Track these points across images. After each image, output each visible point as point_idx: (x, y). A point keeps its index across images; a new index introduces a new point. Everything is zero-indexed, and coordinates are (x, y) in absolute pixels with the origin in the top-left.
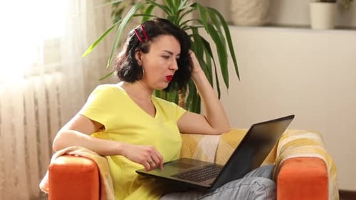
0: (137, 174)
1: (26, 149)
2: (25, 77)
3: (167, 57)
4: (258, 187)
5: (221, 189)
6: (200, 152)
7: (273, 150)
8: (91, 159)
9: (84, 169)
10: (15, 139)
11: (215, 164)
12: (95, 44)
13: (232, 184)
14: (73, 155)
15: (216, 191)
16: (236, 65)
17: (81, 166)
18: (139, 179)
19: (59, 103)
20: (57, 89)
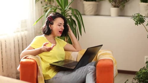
0: (50, 65)
1: (15, 57)
2: (14, 33)
3: (59, 25)
4: (90, 69)
5: (78, 70)
6: (71, 57)
7: (96, 56)
8: (34, 60)
9: (31, 63)
10: (11, 53)
11: (76, 61)
12: (37, 21)
13: (81, 68)
14: (28, 58)
15: (76, 70)
16: (84, 28)
17: (31, 62)
18: (51, 66)
19: (26, 41)
20: (26, 36)
